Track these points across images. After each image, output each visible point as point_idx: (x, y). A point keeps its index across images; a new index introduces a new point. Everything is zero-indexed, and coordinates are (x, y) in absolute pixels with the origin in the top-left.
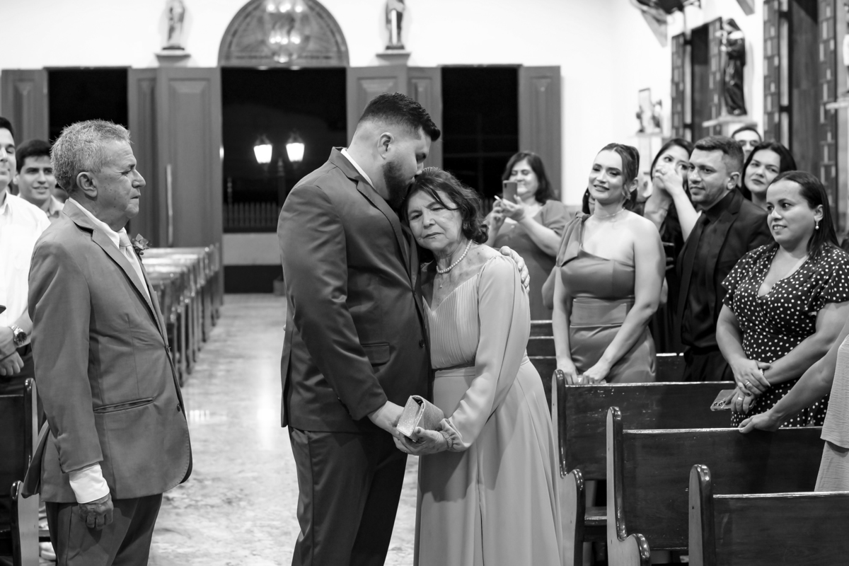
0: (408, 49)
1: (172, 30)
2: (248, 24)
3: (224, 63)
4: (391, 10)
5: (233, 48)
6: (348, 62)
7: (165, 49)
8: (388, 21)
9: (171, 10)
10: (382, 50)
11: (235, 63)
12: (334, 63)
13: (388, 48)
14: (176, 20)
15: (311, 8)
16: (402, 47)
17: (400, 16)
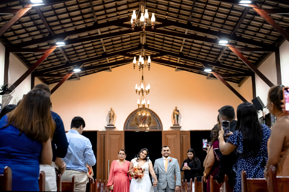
0: (180, 125)
1: (110, 120)
2: (133, 118)
3: (125, 130)
4: (175, 114)
5: (128, 125)
6: (162, 130)
7: (108, 125)
8: (174, 117)
9: (110, 114)
10: (172, 126)
11: (129, 130)
12: (158, 130)
13: (174, 125)
14: (111, 116)
15: (151, 114)
16: (179, 125)
17: (178, 116)
